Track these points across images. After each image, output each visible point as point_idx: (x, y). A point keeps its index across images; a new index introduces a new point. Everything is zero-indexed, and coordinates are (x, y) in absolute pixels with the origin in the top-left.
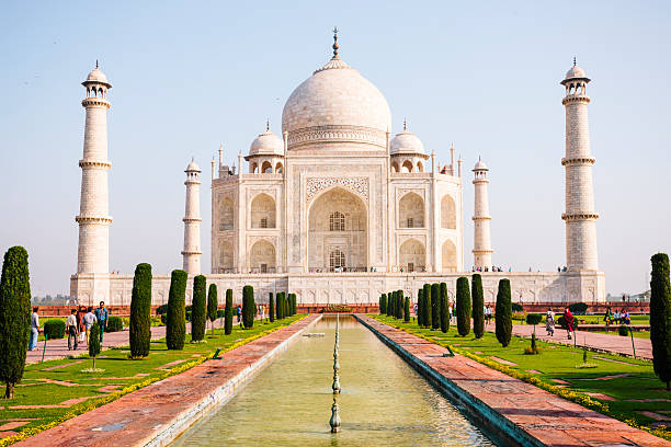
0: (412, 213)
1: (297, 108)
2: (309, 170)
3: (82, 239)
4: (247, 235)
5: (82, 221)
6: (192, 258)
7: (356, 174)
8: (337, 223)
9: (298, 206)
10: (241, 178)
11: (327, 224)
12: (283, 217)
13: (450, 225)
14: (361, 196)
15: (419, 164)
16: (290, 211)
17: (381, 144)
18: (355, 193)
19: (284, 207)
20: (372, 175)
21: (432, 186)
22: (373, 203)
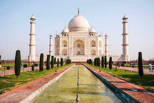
0: (93, 44)
1: (71, 24)
2: (74, 36)
3: (30, 49)
4: (62, 48)
5: (30, 45)
6: (51, 52)
7: (82, 36)
8: (79, 46)
9: (71, 42)
10: (60, 37)
11: (77, 46)
12: (68, 45)
13: (100, 46)
14: (83, 41)
15: (95, 35)
16: (70, 44)
17: (87, 31)
18: (82, 40)
19: (68, 43)
20: (85, 37)
21: (97, 39)
22: (86, 42)
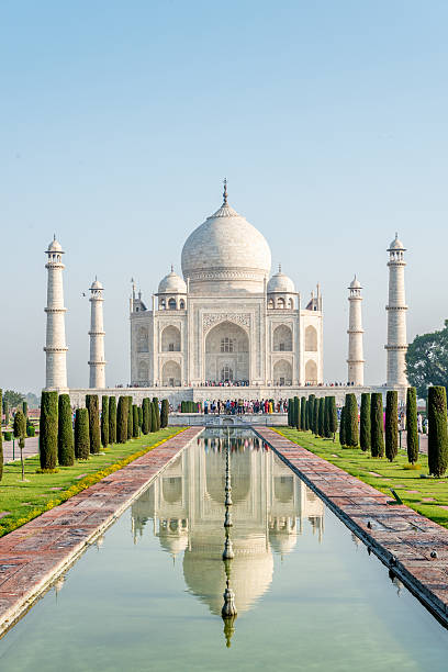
0: (283, 340)
2: (206, 308)
3: (49, 364)
5: (48, 351)
6: (99, 367)
8: (227, 347)
9: (197, 334)
10: (154, 315)
11: (219, 347)
12: (186, 343)
13: (312, 348)
14: (245, 327)
15: (290, 300)
16: (191, 339)
18: (240, 325)
19: (186, 336)
20: (253, 312)
21: (298, 319)
22: (253, 332)
